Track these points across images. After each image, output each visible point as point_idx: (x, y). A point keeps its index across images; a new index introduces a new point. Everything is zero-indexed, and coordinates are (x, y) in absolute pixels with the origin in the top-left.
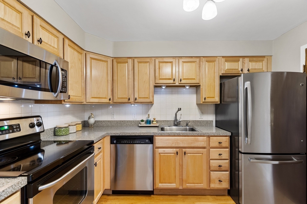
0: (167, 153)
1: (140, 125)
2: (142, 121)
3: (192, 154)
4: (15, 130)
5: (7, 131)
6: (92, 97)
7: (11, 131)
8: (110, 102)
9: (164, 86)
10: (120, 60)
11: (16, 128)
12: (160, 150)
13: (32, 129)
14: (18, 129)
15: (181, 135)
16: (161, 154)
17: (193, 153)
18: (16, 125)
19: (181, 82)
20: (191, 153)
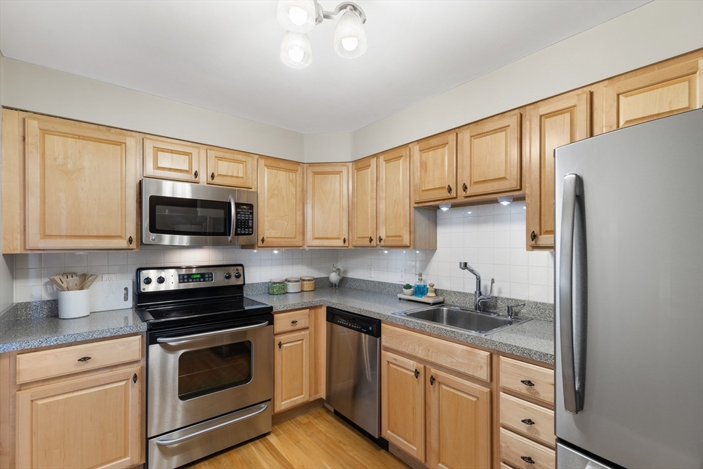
0: (398, 366)
1: (400, 296)
2: (408, 287)
3: (451, 390)
4: (207, 279)
5: (198, 280)
6: (316, 237)
7: (202, 280)
8: (347, 244)
9: (445, 205)
10: (360, 164)
11: (208, 277)
12: (389, 354)
13: (227, 280)
14: (210, 279)
15: (428, 330)
16: (391, 365)
17: (454, 388)
18: (208, 274)
19: (468, 192)
20: (450, 387)
